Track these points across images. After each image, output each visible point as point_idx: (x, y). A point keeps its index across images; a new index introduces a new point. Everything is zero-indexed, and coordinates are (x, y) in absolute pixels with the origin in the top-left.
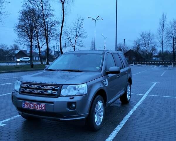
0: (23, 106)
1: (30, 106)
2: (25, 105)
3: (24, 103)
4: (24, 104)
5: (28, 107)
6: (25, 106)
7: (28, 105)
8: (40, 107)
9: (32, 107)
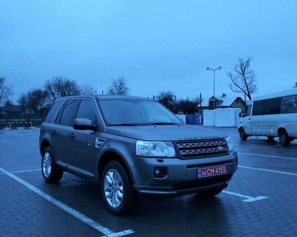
0: (199, 176)
1: (209, 172)
2: (202, 172)
3: (200, 171)
4: (200, 173)
5: (207, 174)
6: (202, 174)
7: (206, 173)
8: (221, 171)
9: (212, 173)
